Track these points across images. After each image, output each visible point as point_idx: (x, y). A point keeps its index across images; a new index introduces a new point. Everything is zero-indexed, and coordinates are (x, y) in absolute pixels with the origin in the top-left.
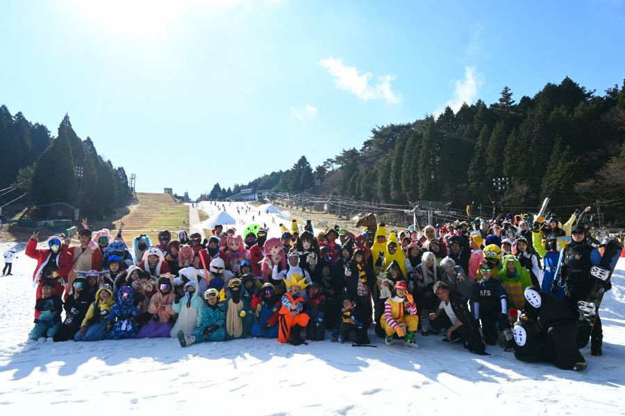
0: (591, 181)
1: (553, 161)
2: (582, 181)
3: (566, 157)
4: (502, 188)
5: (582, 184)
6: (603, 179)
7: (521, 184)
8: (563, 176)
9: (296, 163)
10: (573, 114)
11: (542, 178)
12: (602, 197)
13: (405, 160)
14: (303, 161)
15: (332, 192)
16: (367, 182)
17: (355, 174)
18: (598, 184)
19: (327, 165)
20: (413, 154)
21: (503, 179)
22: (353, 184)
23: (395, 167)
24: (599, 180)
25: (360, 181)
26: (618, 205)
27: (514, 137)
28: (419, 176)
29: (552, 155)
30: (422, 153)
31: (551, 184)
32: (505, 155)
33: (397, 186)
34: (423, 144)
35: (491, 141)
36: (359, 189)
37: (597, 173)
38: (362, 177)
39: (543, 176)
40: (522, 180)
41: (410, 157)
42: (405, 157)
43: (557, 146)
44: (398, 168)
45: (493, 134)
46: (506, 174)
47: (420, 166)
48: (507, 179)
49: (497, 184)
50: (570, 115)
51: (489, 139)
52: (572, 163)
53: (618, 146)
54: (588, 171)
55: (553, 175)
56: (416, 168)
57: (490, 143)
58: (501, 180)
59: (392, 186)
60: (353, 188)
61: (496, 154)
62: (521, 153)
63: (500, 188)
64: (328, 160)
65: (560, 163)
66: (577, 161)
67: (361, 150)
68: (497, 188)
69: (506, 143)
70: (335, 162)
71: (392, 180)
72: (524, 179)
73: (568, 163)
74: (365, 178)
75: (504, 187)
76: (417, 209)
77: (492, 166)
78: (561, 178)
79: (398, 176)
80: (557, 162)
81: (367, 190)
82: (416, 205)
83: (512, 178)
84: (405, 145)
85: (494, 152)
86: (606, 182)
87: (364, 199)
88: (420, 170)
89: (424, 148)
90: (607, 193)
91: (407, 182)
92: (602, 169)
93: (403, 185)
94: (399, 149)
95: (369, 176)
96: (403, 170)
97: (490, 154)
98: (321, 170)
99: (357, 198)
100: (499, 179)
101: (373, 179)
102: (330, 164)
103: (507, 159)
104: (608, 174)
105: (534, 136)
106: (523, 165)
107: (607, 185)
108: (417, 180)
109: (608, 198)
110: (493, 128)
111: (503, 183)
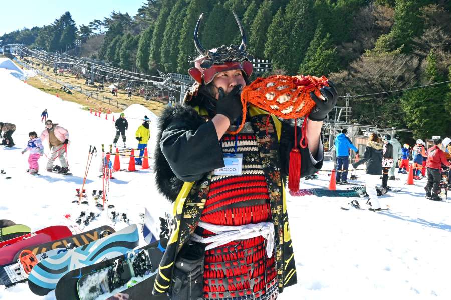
0: (345, 73)
1: (312, 47)
2: (337, 72)
3: (324, 45)
4: (260, 70)
5: (337, 75)
6: (356, 72)
7: (279, 68)
8: (320, 65)
9: (59, 18)
10: (336, 5)
11: (300, 64)
12: (353, 91)
13: (168, 28)
14: (67, 17)
15: (91, 56)
16: (128, 48)
17: (117, 38)
18: (351, 77)
19: (94, 27)
20: (177, 22)
21: (263, 61)
22: (113, 49)
23: (157, 35)
24: (352, 73)
25: (120, 46)
26: (366, 101)
27: (279, 18)
28: (180, 47)
29: (312, 41)
30: (185, 21)
31: (307, 72)
32: (268, 36)
33: (157, 56)
34: (188, 12)
35: (256, 19)
36: (118, 55)
37: (351, 65)
38: (123, 42)
39: (301, 62)
40: (280, 65)
41: (174, 24)
42: (169, 23)
43: (318, 32)
44: (160, 36)
45: (259, 11)
46: (266, 56)
47: (182, 36)
48: (267, 61)
49: (256, 65)
50: (333, 4)
51: (255, 17)
52: (329, 52)
53: (372, 40)
54: (343, 63)
55: (310, 62)
56: (177, 38)
57: (255, 21)
58: (261, 62)
59: (151, 56)
60: (113, 53)
61: (259, 33)
62: (283, 36)
63: (258, 70)
64: (96, 21)
65: (319, 51)
66: (334, 50)
67: (134, 17)
68: (255, 70)
69: (271, 23)
70: (103, 24)
71: (152, 49)
72: (283, 64)
73: (326, 52)
74: (125, 43)
75: (262, 70)
76: (168, 82)
77: (253, 45)
78: (318, 67)
79: (158, 45)
80: (315, 49)
81: (126, 57)
82: (167, 77)
83: (272, 62)
84: (170, 11)
85: (258, 31)
86: (359, 75)
87: (123, 68)
88: (182, 40)
89: (189, 17)
90: (358, 87)
91: (167, 53)
92: (357, 61)
93: (162, 56)
94: (163, 15)
95: (130, 42)
96: (165, 38)
97: (254, 33)
98: (85, 30)
99: (116, 65)
100: (259, 61)
101: (133, 46)
102: (97, 26)
103: (270, 40)
104: (362, 67)
105: (298, 19)
106: (283, 48)
107: (359, 79)
108: (177, 52)
109: (357, 92)
110: (260, 6)
111: (262, 66)
